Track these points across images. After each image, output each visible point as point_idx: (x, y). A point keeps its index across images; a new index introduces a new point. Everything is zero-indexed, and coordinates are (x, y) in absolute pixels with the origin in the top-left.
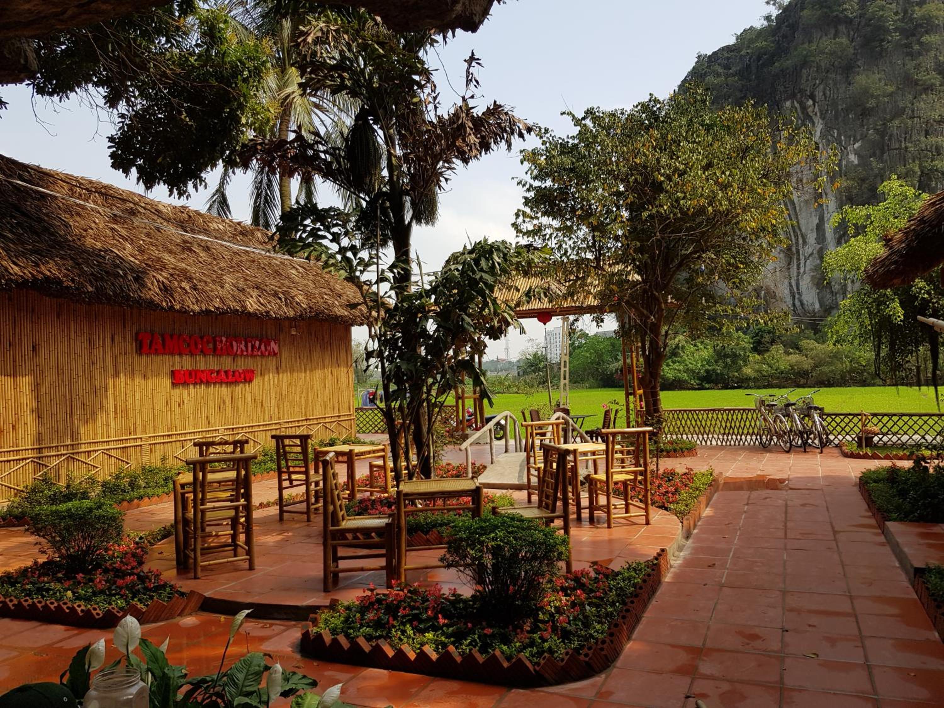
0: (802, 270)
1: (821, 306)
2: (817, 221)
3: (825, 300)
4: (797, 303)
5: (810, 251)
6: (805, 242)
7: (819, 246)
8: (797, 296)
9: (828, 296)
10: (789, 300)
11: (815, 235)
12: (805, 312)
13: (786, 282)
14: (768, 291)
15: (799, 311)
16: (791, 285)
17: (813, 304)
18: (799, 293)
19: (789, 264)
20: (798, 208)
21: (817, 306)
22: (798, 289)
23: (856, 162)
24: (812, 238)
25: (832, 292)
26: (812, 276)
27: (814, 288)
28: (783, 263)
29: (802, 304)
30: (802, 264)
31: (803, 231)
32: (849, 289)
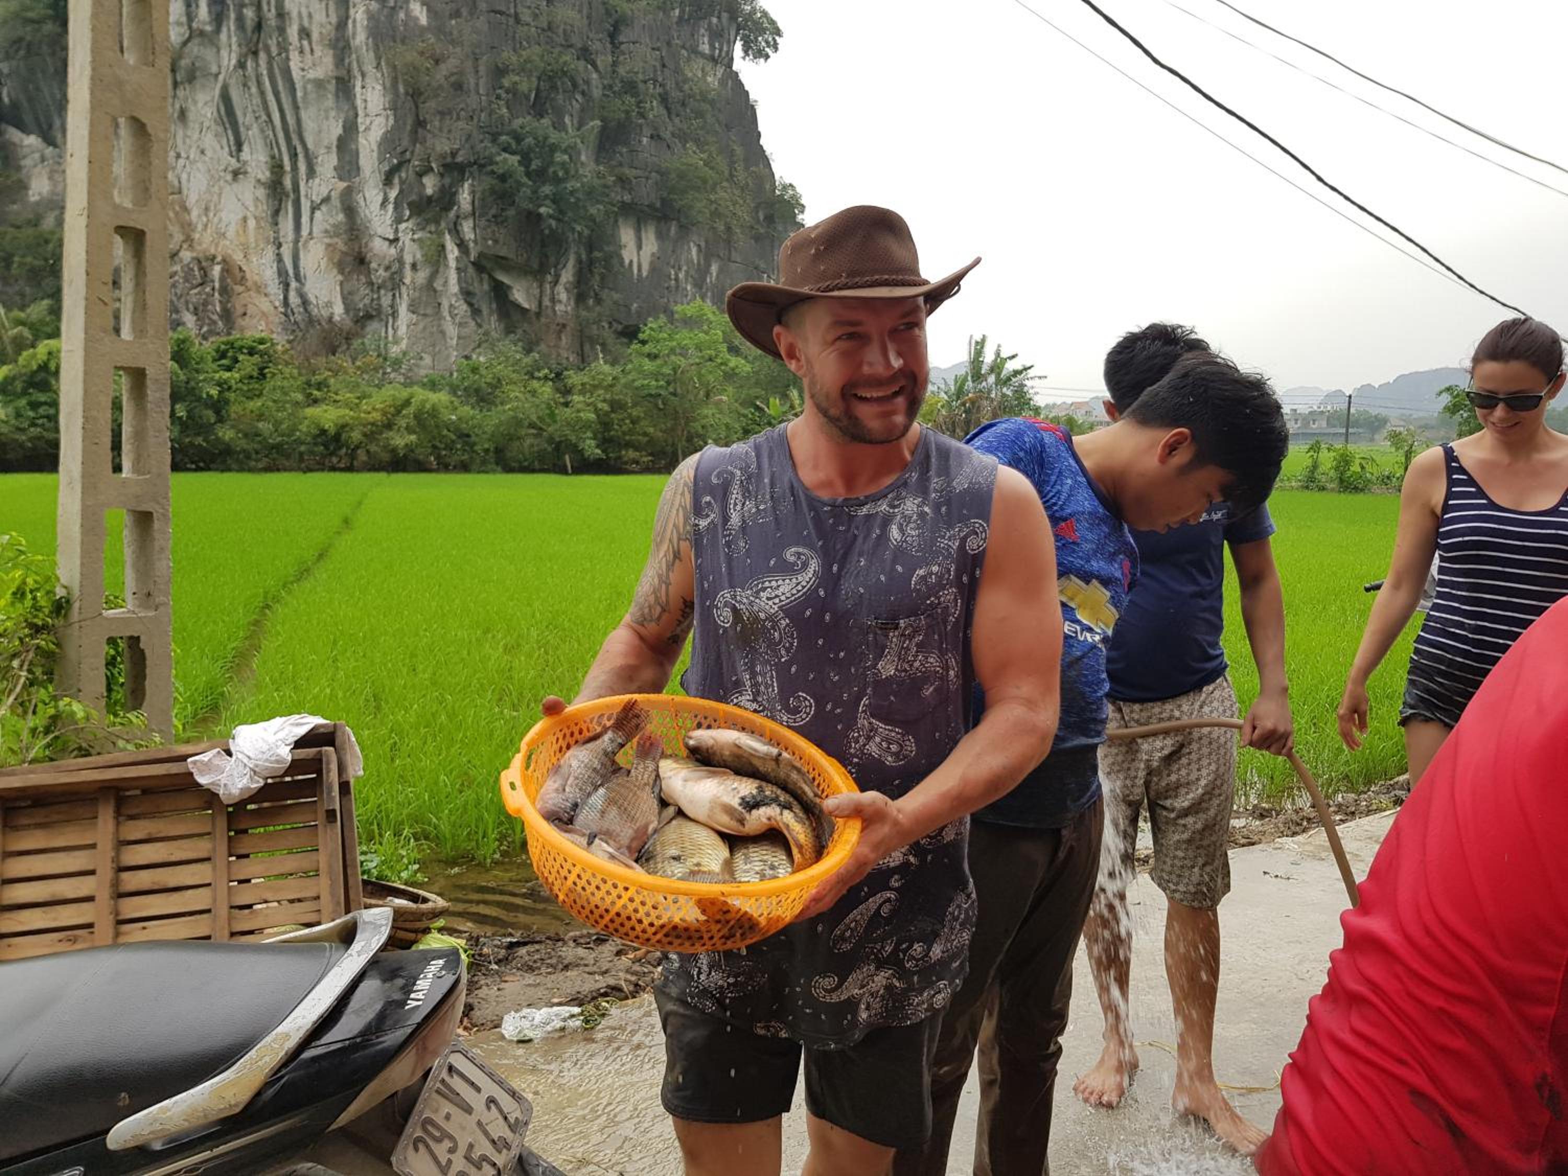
0: (305, 232)
1: (347, 310)
2: (339, 131)
3: (357, 298)
4: (294, 299)
5: (324, 192)
6: (311, 172)
7: (343, 185)
8: (294, 284)
9: (364, 290)
10: (275, 289)
11: (333, 160)
12: (311, 321)
13: (270, 251)
14: (228, 268)
15: (299, 318)
16: (279, 259)
17: (329, 304)
18: (297, 277)
19: (276, 213)
20: (299, 94)
21: (338, 310)
22: (296, 266)
23: (424, 21)
24: (327, 163)
25: (371, 284)
26: (329, 245)
27: (335, 271)
28: (264, 209)
29: (305, 303)
30: (305, 219)
31: (310, 145)
32: (407, 281)
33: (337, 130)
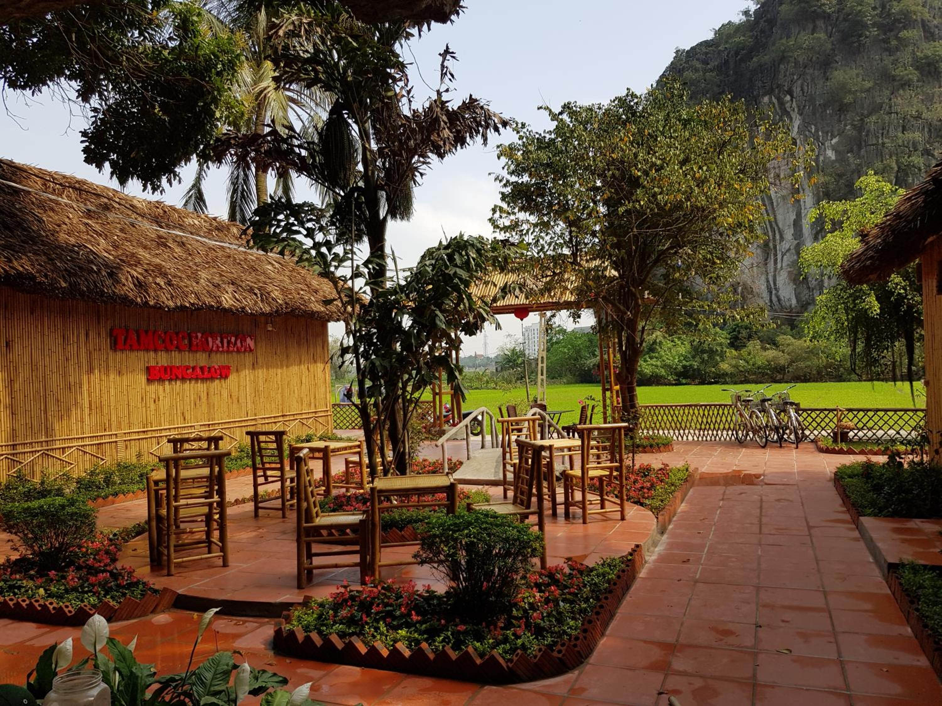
0: (779, 266)
1: (798, 301)
2: (794, 217)
3: (802, 295)
4: (774, 299)
5: (787, 247)
6: (782, 238)
7: (796, 242)
8: (774, 292)
9: (806, 291)
10: (765, 295)
11: (792, 231)
12: (782, 308)
13: (763, 278)
14: (745, 287)
15: (776, 307)
16: (768, 281)
17: (789, 300)
18: (776, 289)
19: (766, 260)
20: (775, 204)
21: (794, 302)
22: (775, 284)
23: (833, 158)
24: (789, 234)
25: (809, 288)
26: (789, 272)
27: (791, 284)
28: (761, 259)
29: (779, 300)
30: (779, 260)
31: (781, 226)
32: (826, 285)
33: (793, 217)
